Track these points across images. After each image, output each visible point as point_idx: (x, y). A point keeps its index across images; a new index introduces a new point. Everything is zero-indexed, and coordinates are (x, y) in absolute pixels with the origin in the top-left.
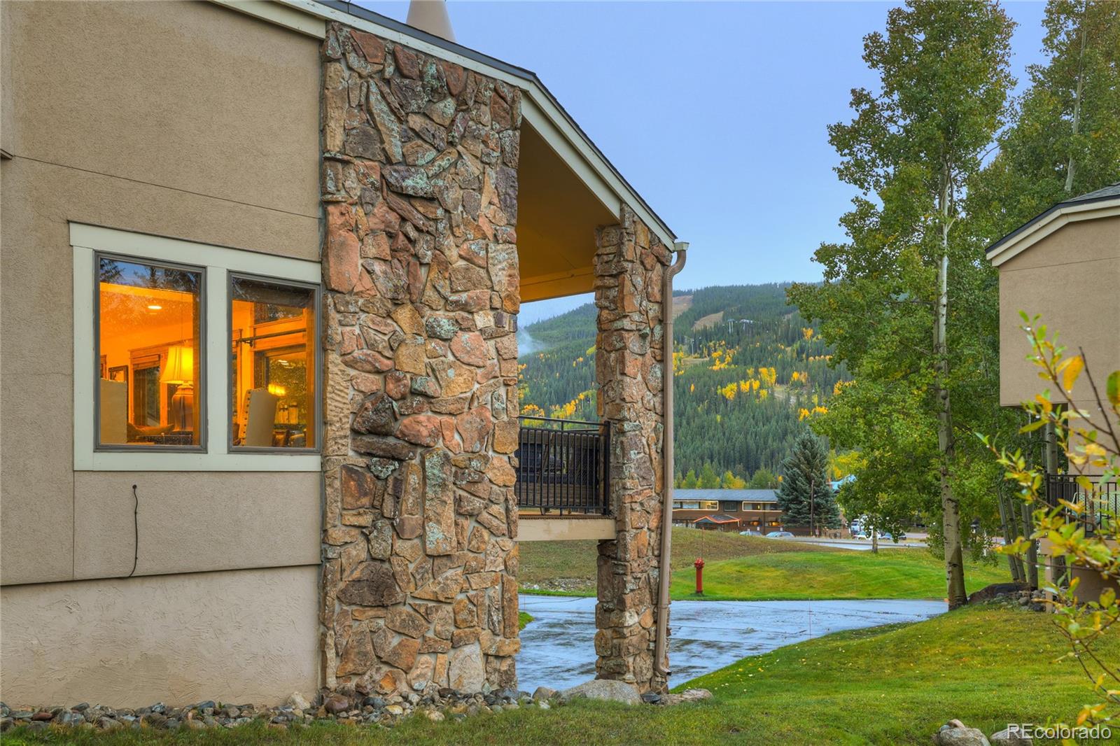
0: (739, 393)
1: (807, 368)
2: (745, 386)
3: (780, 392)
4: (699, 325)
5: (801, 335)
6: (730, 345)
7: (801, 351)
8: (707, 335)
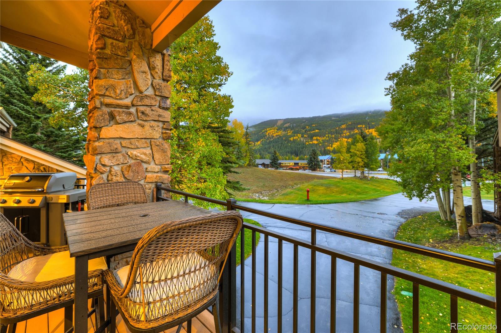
0: (294, 139)
1: (307, 134)
2: (295, 138)
3: (302, 139)
4: (285, 126)
5: (306, 128)
6: (291, 130)
7: (306, 131)
8: (287, 128)
